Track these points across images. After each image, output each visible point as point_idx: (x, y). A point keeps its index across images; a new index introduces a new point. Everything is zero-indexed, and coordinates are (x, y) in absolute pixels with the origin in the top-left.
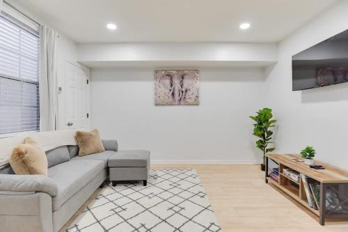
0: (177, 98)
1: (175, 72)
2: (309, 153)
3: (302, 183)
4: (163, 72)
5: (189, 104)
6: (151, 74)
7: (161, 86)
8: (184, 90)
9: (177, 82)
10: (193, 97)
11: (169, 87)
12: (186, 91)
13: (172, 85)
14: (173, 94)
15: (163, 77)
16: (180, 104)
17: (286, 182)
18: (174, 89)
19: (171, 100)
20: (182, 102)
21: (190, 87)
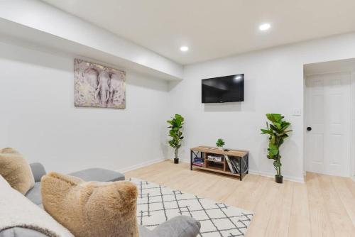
0: (104, 99)
1: (101, 67)
2: (221, 143)
3: (226, 162)
4: (88, 64)
5: (116, 108)
6: (71, 63)
7: (85, 81)
8: (111, 91)
9: (104, 80)
10: (120, 100)
11: (95, 86)
12: (114, 92)
13: (98, 84)
14: (99, 94)
15: (87, 70)
16: (107, 107)
17: (211, 164)
18: (100, 88)
19: (97, 101)
20: (109, 105)
21: (118, 89)
